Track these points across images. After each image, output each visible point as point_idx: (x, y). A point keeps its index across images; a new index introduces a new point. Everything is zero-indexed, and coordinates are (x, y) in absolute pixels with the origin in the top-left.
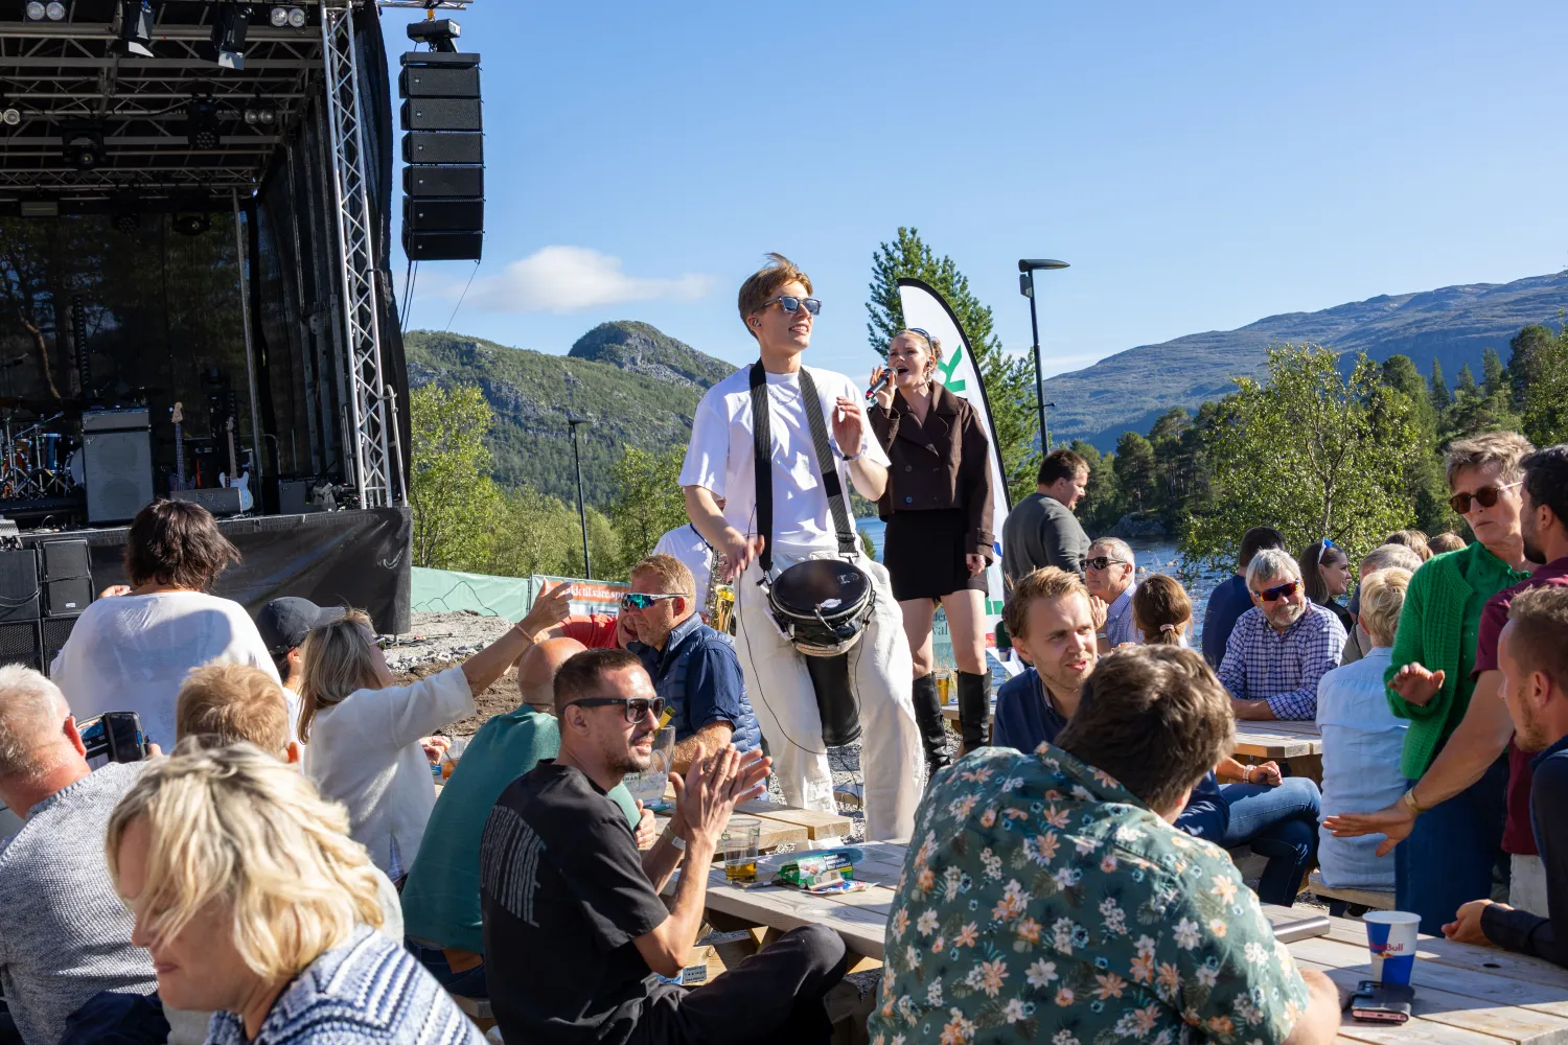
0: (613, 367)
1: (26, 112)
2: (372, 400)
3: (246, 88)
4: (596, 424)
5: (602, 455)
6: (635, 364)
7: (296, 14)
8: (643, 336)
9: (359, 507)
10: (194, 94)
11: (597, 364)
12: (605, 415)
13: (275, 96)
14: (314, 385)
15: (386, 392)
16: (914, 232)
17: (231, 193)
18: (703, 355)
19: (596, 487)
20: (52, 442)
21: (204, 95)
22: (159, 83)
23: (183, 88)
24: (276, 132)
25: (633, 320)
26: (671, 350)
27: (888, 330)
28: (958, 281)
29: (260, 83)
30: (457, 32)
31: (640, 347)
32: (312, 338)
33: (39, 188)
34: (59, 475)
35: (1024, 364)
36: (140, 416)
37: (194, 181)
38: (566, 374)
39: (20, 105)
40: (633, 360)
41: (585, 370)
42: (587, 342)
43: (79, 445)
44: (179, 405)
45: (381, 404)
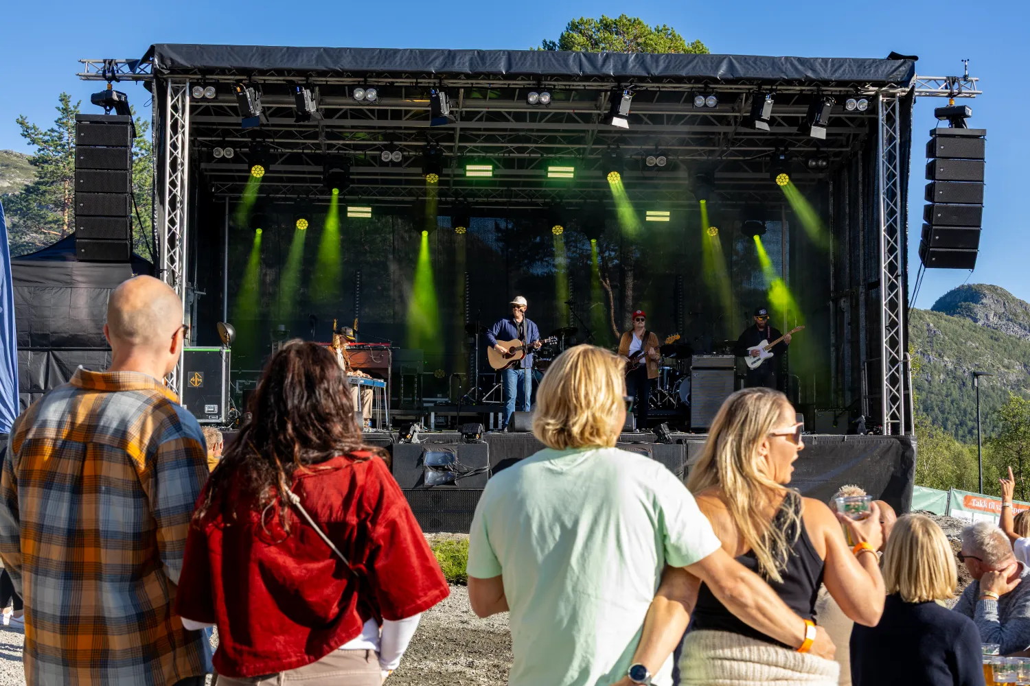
0: (968, 321)
2: (894, 362)
4: (950, 367)
5: (954, 393)
6: (988, 320)
7: (862, 103)
8: (996, 297)
11: (955, 318)
12: (959, 359)
13: (829, 149)
15: (905, 357)
17: (780, 208)
19: (947, 419)
20: (666, 372)
21: (783, 149)
23: (769, 143)
25: (988, 284)
26: (1019, 310)
30: (970, 114)
31: (993, 306)
33: (657, 202)
36: (728, 360)
38: (928, 325)
40: (986, 317)
41: (943, 322)
42: (948, 299)
45: (900, 365)
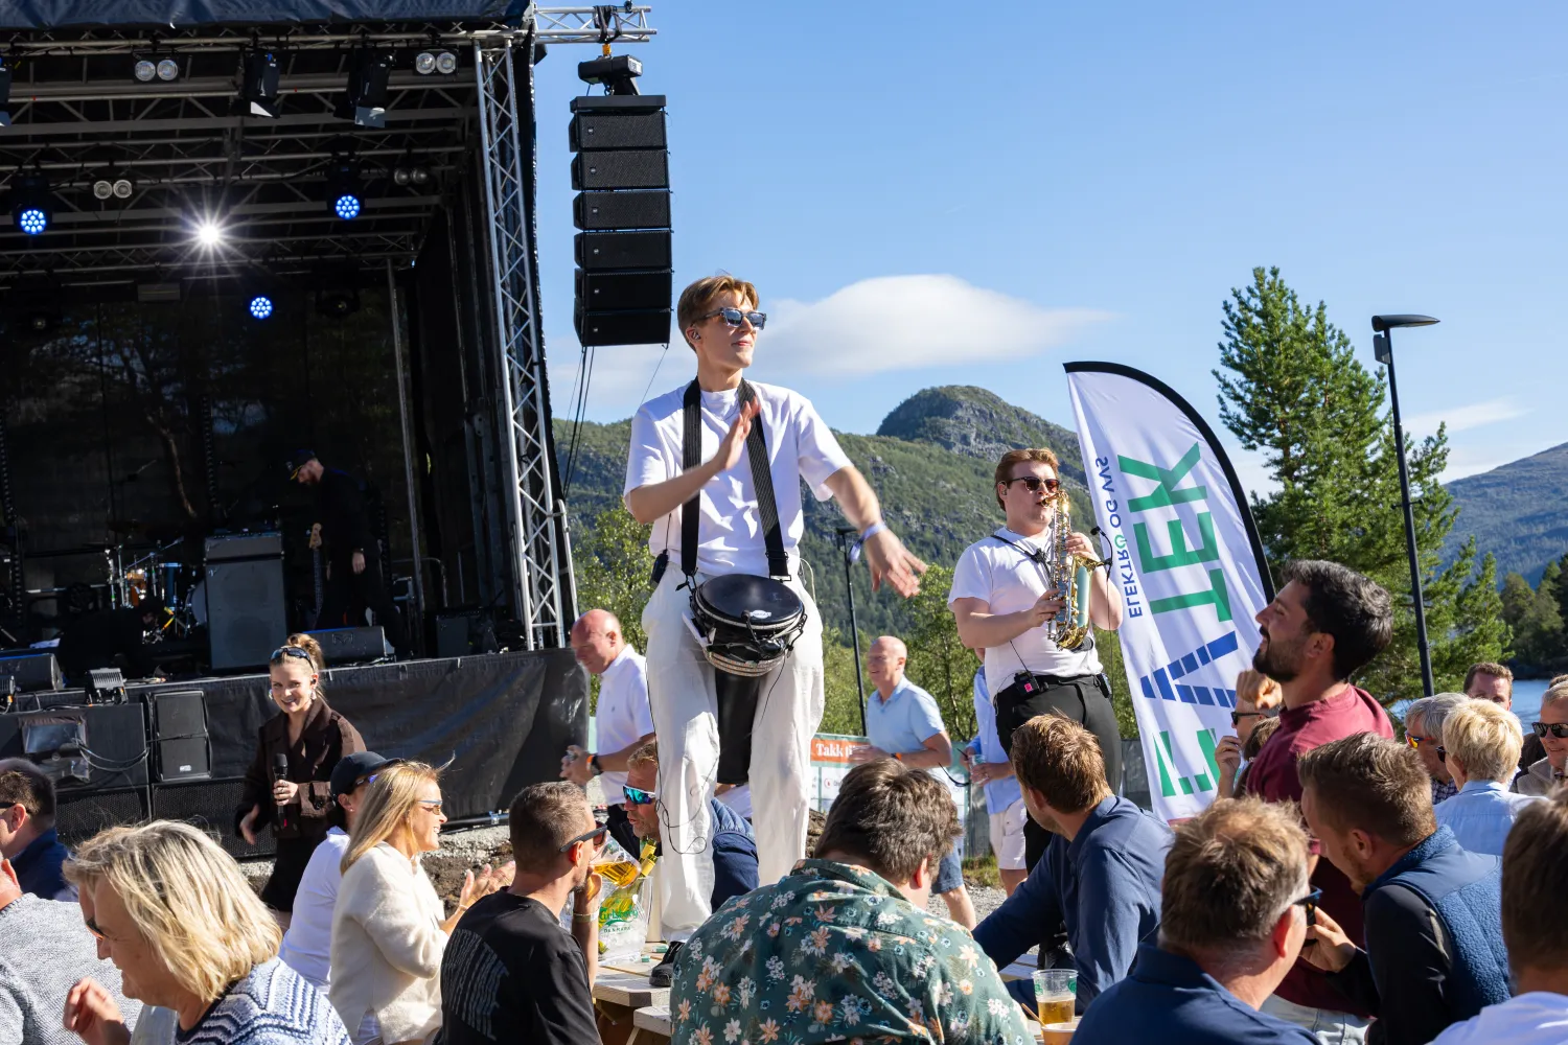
0: (937, 448)
1: (139, 182)
2: (540, 517)
3: (395, 142)
4: (915, 526)
6: (968, 444)
7: (445, 59)
8: (977, 405)
9: (526, 648)
10: (334, 154)
11: (916, 445)
12: (927, 513)
13: (431, 150)
14: (480, 501)
15: (557, 508)
16: (1275, 273)
17: (386, 264)
18: (1060, 430)
20: (171, 575)
21: (346, 154)
22: (293, 140)
23: (322, 146)
24: (435, 192)
25: (963, 383)
26: (1016, 424)
27: (1244, 403)
28: (1333, 337)
29: (412, 134)
30: (638, 70)
31: (973, 421)
32: (477, 439)
33: (158, 267)
34: (178, 613)
35: (1432, 445)
36: (271, 541)
37: (340, 252)
38: (874, 460)
39: (131, 175)
40: (965, 439)
41: (900, 454)
42: (902, 415)
43: (202, 576)
44: (317, 527)
45: (551, 523)
